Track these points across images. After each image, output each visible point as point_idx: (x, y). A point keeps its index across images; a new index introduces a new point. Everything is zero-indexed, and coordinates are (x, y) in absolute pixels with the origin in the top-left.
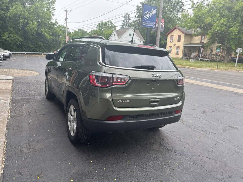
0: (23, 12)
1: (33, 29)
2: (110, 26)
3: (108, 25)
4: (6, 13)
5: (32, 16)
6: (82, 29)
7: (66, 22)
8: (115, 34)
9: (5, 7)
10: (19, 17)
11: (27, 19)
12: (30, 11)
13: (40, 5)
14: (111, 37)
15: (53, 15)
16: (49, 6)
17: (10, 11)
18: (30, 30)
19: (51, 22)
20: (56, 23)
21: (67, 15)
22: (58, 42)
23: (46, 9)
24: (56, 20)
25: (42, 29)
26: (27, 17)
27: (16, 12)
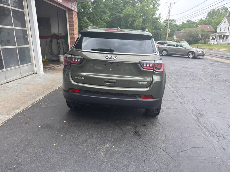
0: (132, 12)
1: (139, 25)
2: (223, 13)
3: (221, 12)
4: (120, 14)
5: (139, 14)
6: (190, 20)
7: (169, 15)
8: (225, 21)
9: (120, 10)
10: (129, 17)
11: (135, 17)
12: (138, 9)
13: (146, 3)
14: (219, 25)
15: (158, 10)
16: (155, 3)
17: (123, 12)
18: (136, 26)
19: (155, 17)
20: (159, 17)
21: (171, 8)
22: (159, 35)
23: (151, 6)
24: (159, 14)
25: (146, 24)
26: (135, 15)
27: (127, 12)
